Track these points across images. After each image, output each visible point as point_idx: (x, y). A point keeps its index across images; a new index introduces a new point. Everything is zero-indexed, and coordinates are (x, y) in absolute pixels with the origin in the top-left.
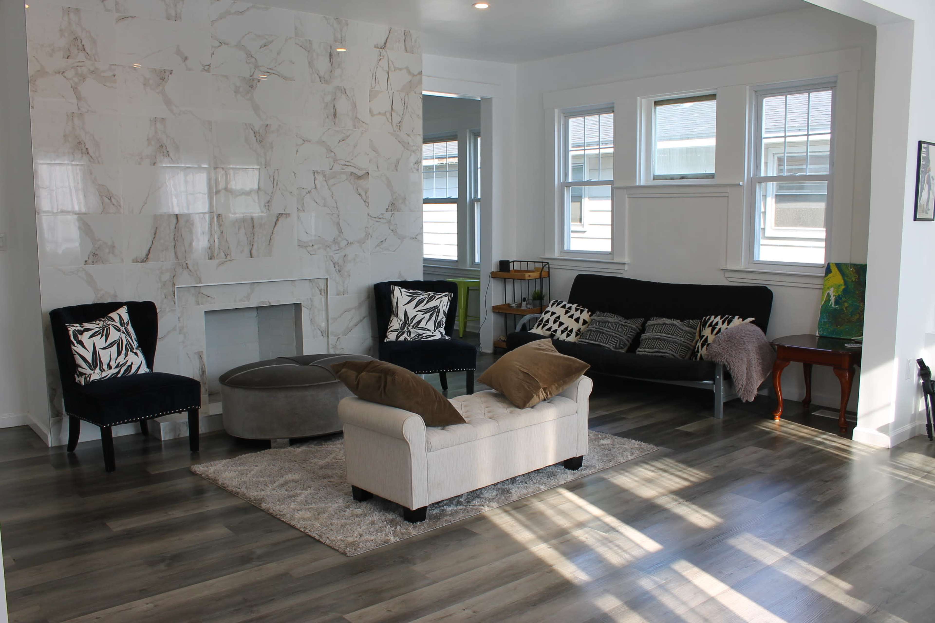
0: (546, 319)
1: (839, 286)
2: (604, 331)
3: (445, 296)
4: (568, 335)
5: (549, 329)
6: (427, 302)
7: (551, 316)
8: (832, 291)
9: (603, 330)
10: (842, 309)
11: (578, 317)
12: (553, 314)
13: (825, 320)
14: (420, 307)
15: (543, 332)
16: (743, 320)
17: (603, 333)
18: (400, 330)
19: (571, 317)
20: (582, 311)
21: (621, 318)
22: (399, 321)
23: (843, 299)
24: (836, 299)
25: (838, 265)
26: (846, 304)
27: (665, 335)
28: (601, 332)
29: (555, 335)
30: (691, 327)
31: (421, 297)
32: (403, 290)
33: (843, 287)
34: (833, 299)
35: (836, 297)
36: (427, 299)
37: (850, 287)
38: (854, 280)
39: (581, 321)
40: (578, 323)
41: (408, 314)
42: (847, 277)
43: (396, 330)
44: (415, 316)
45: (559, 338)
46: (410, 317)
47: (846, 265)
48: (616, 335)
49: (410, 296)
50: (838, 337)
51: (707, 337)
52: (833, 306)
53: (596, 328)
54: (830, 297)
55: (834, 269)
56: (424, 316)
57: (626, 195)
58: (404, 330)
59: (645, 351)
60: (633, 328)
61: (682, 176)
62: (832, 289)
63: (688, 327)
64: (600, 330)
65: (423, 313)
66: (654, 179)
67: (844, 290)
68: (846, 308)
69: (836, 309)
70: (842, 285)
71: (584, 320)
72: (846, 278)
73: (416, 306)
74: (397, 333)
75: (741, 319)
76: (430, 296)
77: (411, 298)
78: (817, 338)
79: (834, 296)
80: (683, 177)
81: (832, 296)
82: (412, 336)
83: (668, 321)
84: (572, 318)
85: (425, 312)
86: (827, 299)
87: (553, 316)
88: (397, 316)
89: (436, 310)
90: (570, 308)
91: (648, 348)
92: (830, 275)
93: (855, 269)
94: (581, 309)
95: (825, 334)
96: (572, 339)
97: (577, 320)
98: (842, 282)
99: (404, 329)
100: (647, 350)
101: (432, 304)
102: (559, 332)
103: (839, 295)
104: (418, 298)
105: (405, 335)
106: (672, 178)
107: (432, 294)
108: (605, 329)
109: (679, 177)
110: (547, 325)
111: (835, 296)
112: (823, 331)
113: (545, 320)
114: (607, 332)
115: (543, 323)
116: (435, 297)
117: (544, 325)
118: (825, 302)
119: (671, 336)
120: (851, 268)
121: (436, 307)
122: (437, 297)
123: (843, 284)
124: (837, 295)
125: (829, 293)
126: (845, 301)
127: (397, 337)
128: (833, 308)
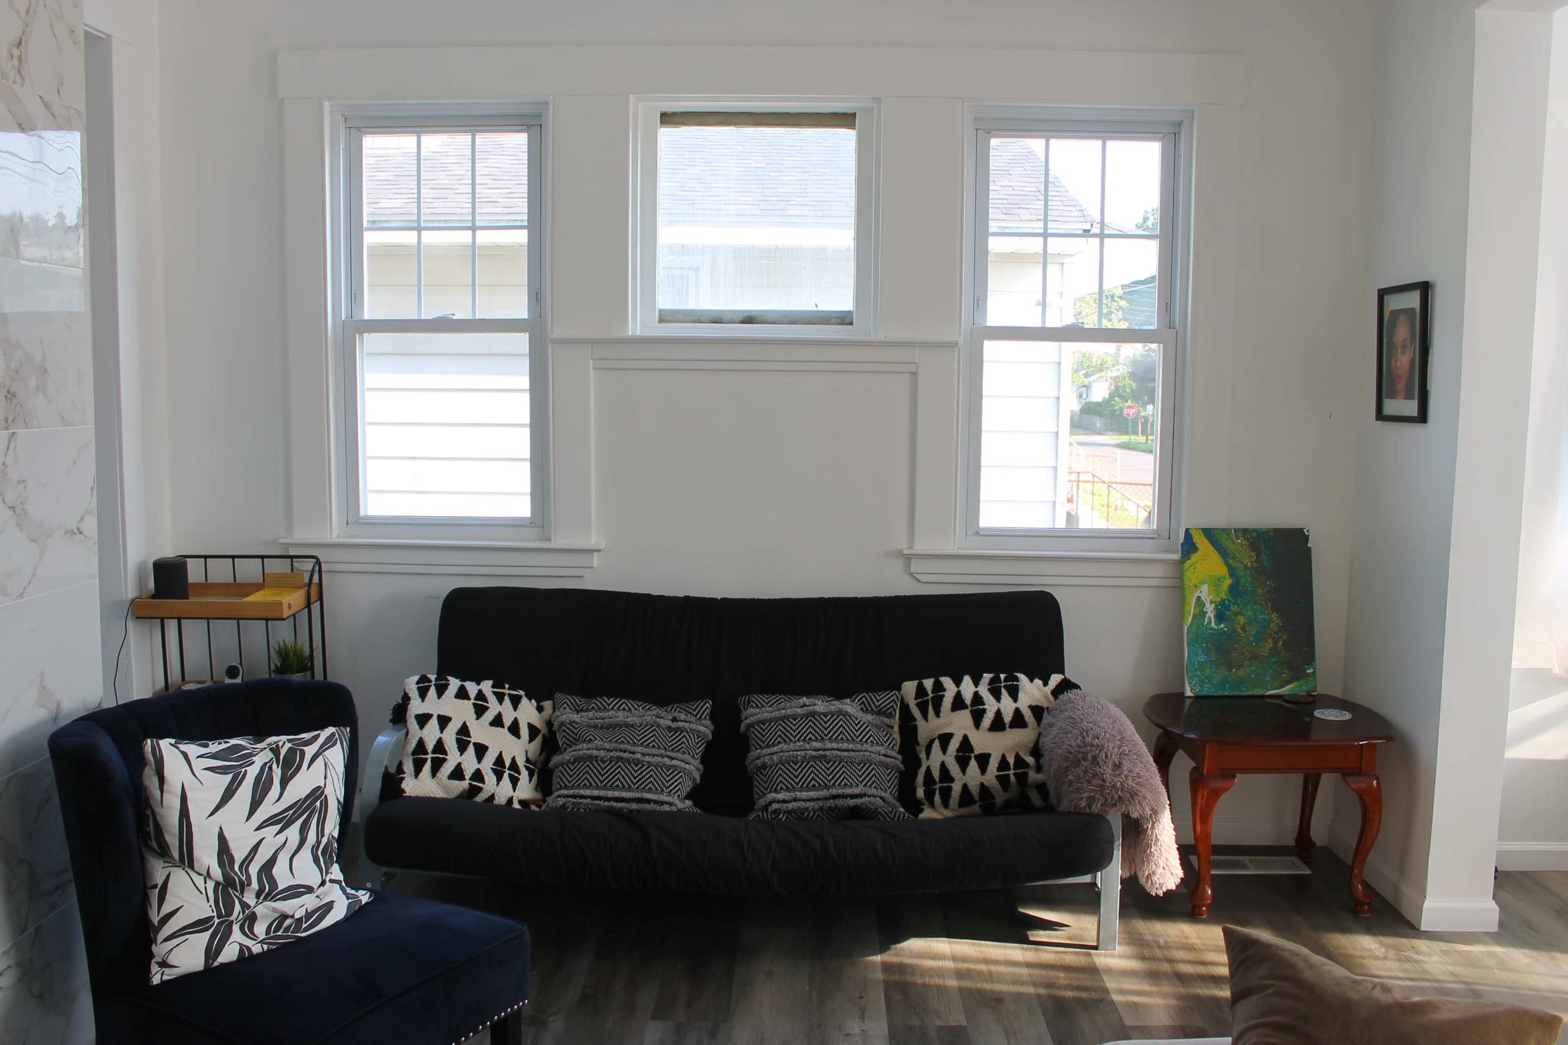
0: (434, 742)
1: (1219, 580)
2: (639, 756)
3: (330, 742)
4: (514, 781)
5: (457, 774)
6: (284, 783)
7: (442, 733)
8: (1204, 592)
9: (634, 753)
10: (1234, 631)
11: (512, 719)
12: (444, 721)
13: (1202, 658)
14: (268, 809)
15: (444, 788)
16: (1046, 684)
17: (637, 762)
18: (217, 921)
19: (497, 721)
20: (516, 702)
21: (656, 710)
22: (200, 881)
23: (1234, 608)
24: (1216, 608)
25: (1209, 533)
26: (1242, 620)
27: (835, 745)
28: (628, 760)
29: (480, 789)
30: (880, 713)
31: (259, 761)
32: (193, 750)
33: (1228, 582)
34: (1210, 609)
35: (1217, 606)
36: (277, 773)
37: (1243, 580)
38: (1249, 565)
39: (524, 731)
40: (518, 736)
41: (232, 845)
42: (1233, 558)
43: (200, 925)
44: (255, 849)
45: (492, 797)
46: (239, 854)
47: (1226, 531)
48: (675, 762)
49: (222, 770)
50: (1237, 693)
51: (965, 737)
52: (1213, 625)
53: (608, 750)
54: (1204, 605)
55: (1201, 542)
56: (282, 837)
57: (591, 361)
58: (233, 918)
59: (795, 800)
60: (699, 731)
61: (746, 314)
62: (1205, 588)
63: (872, 712)
64: (626, 755)
65: (279, 827)
66: (661, 321)
67: (1231, 588)
68: (1243, 628)
69: (1221, 633)
70: (1224, 577)
71: (531, 726)
72: (1231, 562)
73: (255, 805)
74: (207, 935)
75: (1038, 682)
76: (283, 751)
77: (230, 776)
78: (1188, 702)
79: (1211, 602)
80: (749, 319)
81: (1208, 605)
82: (260, 929)
83: (820, 705)
84: (502, 725)
85: (282, 821)
86: (1197, 611)
87: (448, 728)
88: (187, 860)
89: (318, 804)
90: (481, 696)
91: (802, 789)
92: (1194, 557)
93: (1248, 539)
94: (510, 695)
95: (1207, 691)
96: (526, 789)
97: (514, 729)
98: (1224, 571)
99: (230, 911)
100: (804, 795)
101: (299, 787)
102: (490, 778)
103: (1223, 600)
104: (252, 772)
105: (236, 935)
106: (717, 319)
107: (284, 742)
108: (639, 749)
109: (741, 319)
110: (444, 760)
111: (1215, 603)
112: (1202, 682)
113: (430, 745)
114: (647, 758)
115: (429, 756)
116: (303, 754)
117: (437, 765)
118: (1194, 617)
119: (851, 746)
120: (1238, 539)
121: (317, 793)
122: (310, 751)
123: (1227, 575)
124: (1219, 599)
125: (1199, 598)
126: (1237, 614)
127: (212, 952)
128: (1213, 629)
